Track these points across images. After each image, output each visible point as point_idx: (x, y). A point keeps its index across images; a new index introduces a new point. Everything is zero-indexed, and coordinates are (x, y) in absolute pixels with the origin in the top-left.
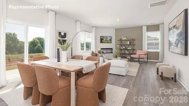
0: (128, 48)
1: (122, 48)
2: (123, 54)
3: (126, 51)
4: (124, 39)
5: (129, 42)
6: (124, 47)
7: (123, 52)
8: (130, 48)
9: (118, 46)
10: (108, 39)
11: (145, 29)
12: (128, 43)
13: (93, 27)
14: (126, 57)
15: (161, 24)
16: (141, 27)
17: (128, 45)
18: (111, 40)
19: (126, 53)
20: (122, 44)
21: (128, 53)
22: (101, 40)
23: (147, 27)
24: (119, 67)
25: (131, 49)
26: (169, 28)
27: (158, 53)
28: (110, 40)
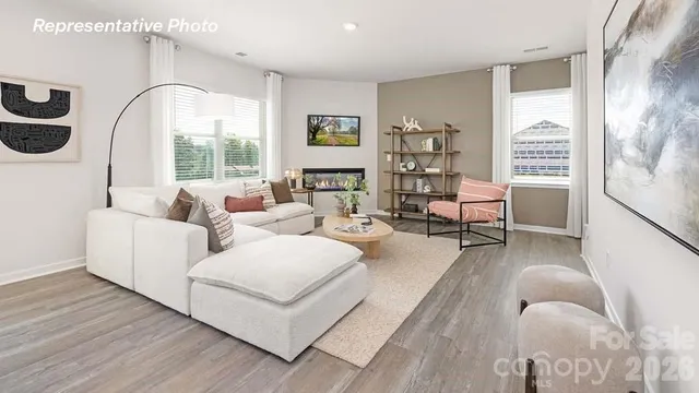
0: (428, 170)
1: (405, 166)
2: (408, 195)
3: (420, 182)
4: (410, 126)
5: (430, 142)
6: (411, 166)
7: (408, 186)
8: (437, 171)
9: (389, 157)
10: (344, 128)
11: (501, 78)
12: (429, 145)
13: (267, 73)
14: (420, 207)
15: (575, 54)
16: (486, 73)
17: (429, 154)
18: (357, 131)
19: (419, 190)
20: (406, 150)
21: (427, 190)
22: (309, 131)
23: (512, 72)
24: (264, 298)
25: (440, 175)
26: (605, 52)
27: (564, 193)
28: (353, 133)
